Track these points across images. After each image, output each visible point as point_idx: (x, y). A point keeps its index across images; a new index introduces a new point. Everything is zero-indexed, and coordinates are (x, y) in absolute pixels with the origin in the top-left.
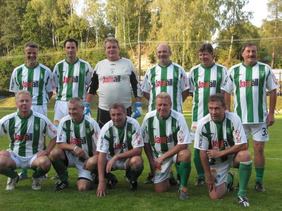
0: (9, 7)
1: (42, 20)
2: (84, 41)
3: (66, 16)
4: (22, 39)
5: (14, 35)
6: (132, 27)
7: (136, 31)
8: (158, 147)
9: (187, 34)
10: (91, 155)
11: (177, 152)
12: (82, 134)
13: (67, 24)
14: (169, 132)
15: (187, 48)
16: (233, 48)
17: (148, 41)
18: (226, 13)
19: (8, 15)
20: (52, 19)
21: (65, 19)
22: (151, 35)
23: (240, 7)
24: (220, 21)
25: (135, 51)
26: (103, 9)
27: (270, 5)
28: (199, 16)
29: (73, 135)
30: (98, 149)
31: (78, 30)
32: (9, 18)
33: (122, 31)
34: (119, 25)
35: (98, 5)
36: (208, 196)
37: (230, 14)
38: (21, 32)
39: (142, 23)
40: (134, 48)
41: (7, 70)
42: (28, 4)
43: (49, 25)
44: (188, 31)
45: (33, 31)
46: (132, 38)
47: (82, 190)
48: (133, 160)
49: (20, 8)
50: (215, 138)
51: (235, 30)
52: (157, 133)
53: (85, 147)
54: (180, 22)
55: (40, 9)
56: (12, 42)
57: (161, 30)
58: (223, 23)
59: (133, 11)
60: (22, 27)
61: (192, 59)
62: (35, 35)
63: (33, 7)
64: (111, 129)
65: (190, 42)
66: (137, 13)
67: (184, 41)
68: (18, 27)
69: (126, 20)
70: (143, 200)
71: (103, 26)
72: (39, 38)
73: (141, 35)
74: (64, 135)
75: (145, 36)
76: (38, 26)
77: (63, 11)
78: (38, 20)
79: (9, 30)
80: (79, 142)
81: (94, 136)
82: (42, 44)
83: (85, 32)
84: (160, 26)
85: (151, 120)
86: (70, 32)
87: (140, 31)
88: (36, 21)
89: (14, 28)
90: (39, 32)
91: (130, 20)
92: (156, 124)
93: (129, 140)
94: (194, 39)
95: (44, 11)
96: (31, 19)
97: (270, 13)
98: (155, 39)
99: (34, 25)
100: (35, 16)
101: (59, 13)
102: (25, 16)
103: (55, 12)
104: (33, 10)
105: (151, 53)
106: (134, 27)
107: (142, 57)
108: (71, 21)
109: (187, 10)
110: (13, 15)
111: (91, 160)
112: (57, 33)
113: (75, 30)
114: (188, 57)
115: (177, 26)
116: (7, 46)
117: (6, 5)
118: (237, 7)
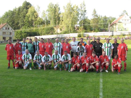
0: (21, 15)
1: (30, 19)
2: (42, 25)
3: (37, 18)
4: (25, 24)
5: (22, 23)
6: (55, 21)
7: (56, 22)
8: (55, 61)
9: (70, 23)
10: (41, 62)
11: (59, 62)
12: (39, 58)
13: (37, 20)
14: (58, 58)
15: (70, 27)
16: (83, 26)
17: (60, 25)
18: (81, 17)
19: (21, 18)
20: (33, 19)
21: (36, 18)
22: (60, 23)
23: (85, 15)
24: (79, 19)
25: (56, 27)
26: (47, 16)
27: (92, 15)
28: (73, 18)
29: (37, 58)
30: (43, 61)
31: (40, 22)
32: (21, 19)
33: (52, 22)
34: (51, 20)
35: (46, 15)
36: (64, 70)
37: (82, 17)
38: (24, 22)
39: (58, 19)
40: (56, 26)
41: (21, 33)
42: (26, 15)
43: (32, 20)
44: (70, 22)
45: (28, 22)
46: (55, 24)
47: (40, 69)
48: (50, 63)
49: (24, 16)
50: (65, 59)
51: (83, 21)
52: (55, 58)
53: (40, 61)
54: (68, 20)
55: (29, 16)
56: (22, 25)
57: (63, 22)
58: (80, 19)
59: (55, 16)
60: (25, 21)
61: (71, 30)
62: (28, 23)
63: (28, 15)
64: (45, 57)
65: (71, 25)
66: (56, 17)
67: (69, 25)
68: (23, 21)
69: (53, 19)
70: (51, 71)
71: (47, 20)
72: (29, 24)
73: (58, 23)
74: (35, 59)
75: (59, 23)
76: (29, 21)
77: (36, 16)
78: (29, 19)
79: (21, 22)
80: (39, 60)
81: (41, 58)
82: (30, 26)
83: (42, 22)
84: (62, 20)
85: (54, 55)
86: (38, 22)
87: (57, 22)
88: (28, 19)
89: (22, 21)
90: (29, 22)
91: (55, 19)
92: (55, 56)
93: (49, 59)
94: (72, 24)
95: (30, 16)
96: (27, 19)
97: (93, 17)
98: (61, 24)
99: (28, 20)
100: (28, 18)
101: (35, 17)
102: (25, 18)
103: (34, 17)
104: (28, 16)
105: (60, 28)
106: (56, 21)
107: (58, 29)
108: (38, 19)
109: (70, 16)
110: (22, 18)
111: (41, 64)
112: (34, 23)
113: (39, 22)
114: (71, 29)
115: (67, 21)
116: (20, 26)
117: (20, 15)
118: (84, 15)
